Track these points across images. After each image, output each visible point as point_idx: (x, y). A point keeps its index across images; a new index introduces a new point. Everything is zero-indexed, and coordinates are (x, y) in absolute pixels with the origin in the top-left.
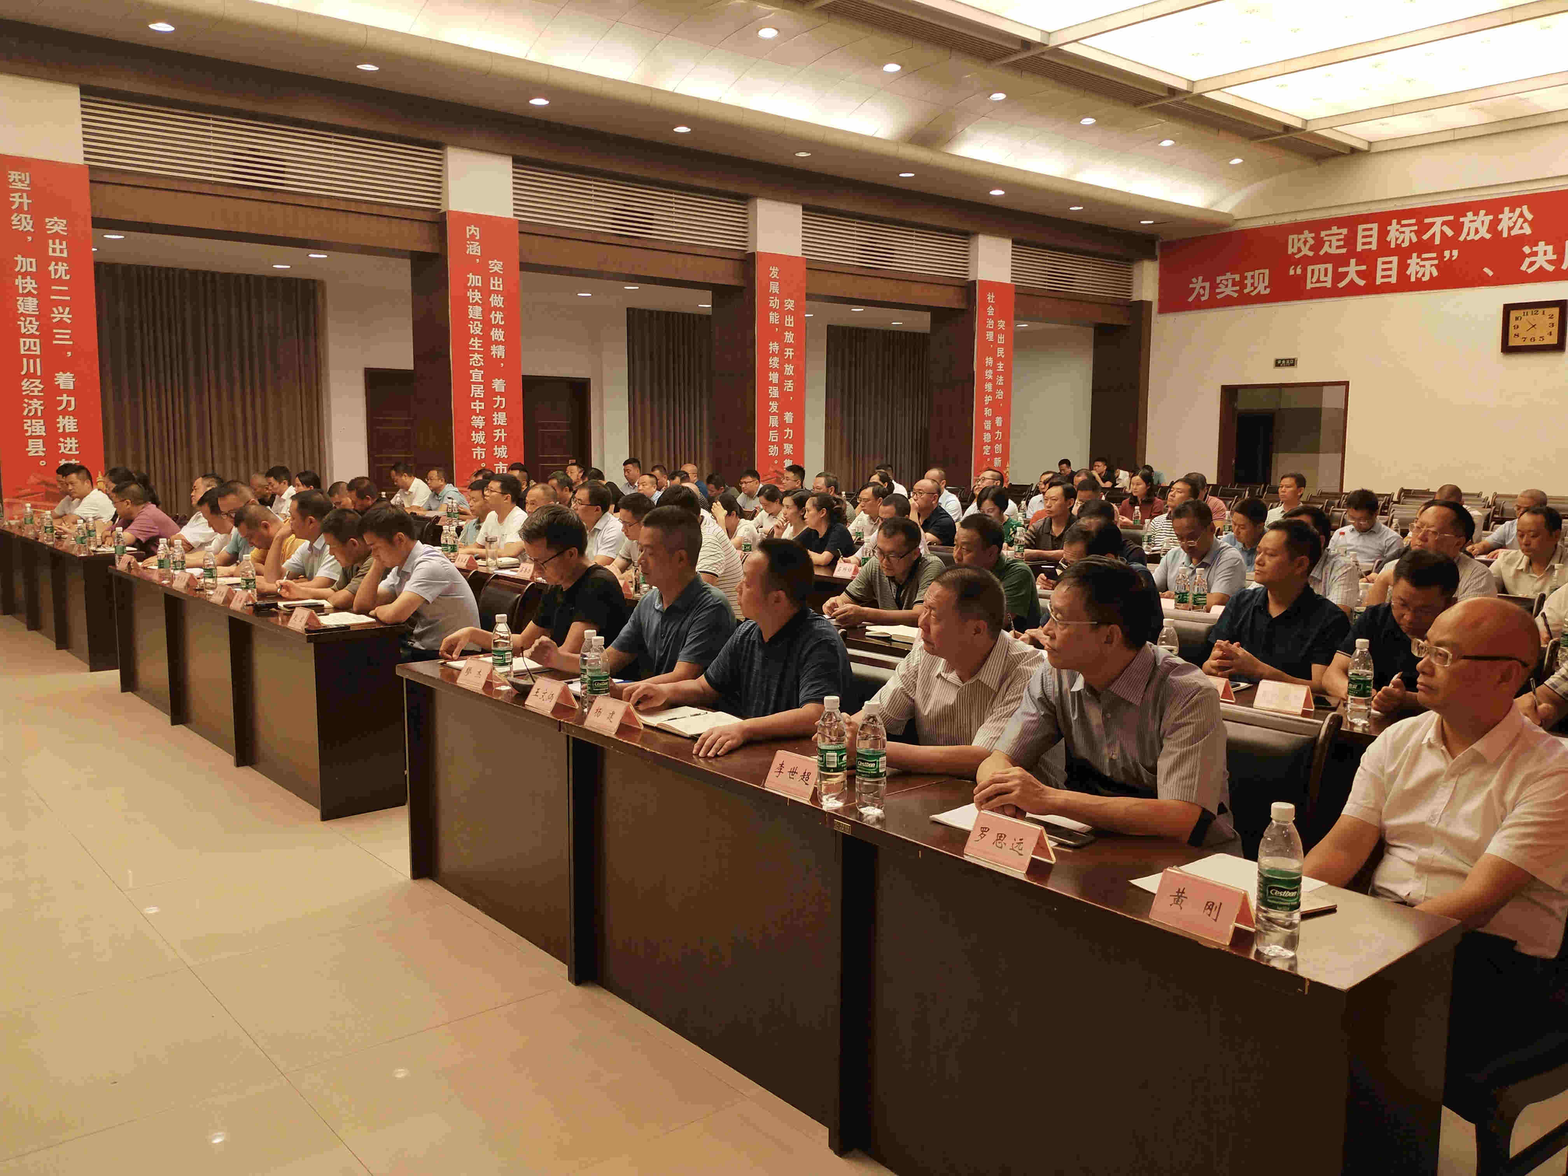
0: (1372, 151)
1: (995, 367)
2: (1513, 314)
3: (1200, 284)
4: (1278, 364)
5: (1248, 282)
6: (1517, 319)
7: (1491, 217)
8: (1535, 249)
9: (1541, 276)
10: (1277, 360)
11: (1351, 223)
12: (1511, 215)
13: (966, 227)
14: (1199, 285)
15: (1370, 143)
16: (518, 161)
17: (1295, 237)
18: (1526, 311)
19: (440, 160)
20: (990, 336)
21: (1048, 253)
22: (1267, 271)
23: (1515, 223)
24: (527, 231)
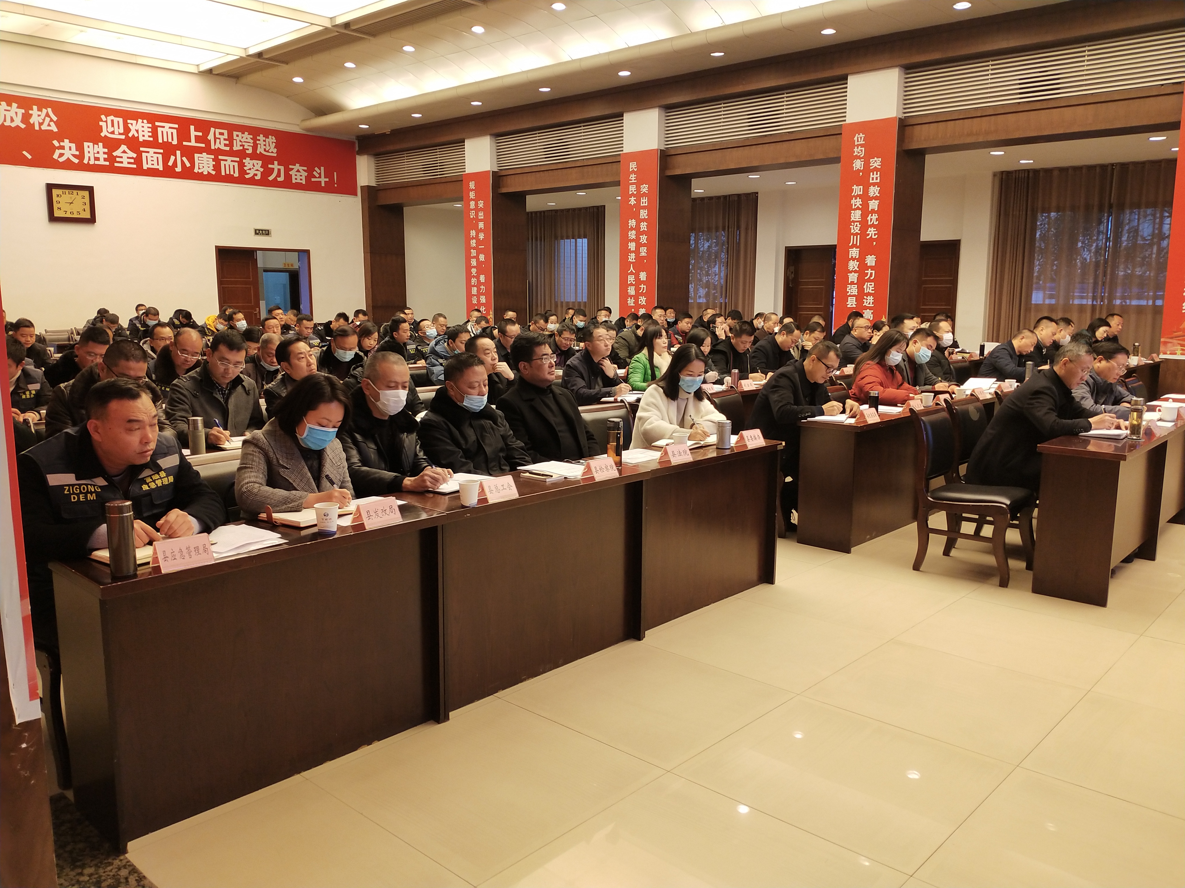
2: (55, 192)
6: (58, 196)
7: (23, 111)
8: (62, 144)
9: (68, 165)
12: (40, 113)
18: (64, 191)
23: (44, 120)
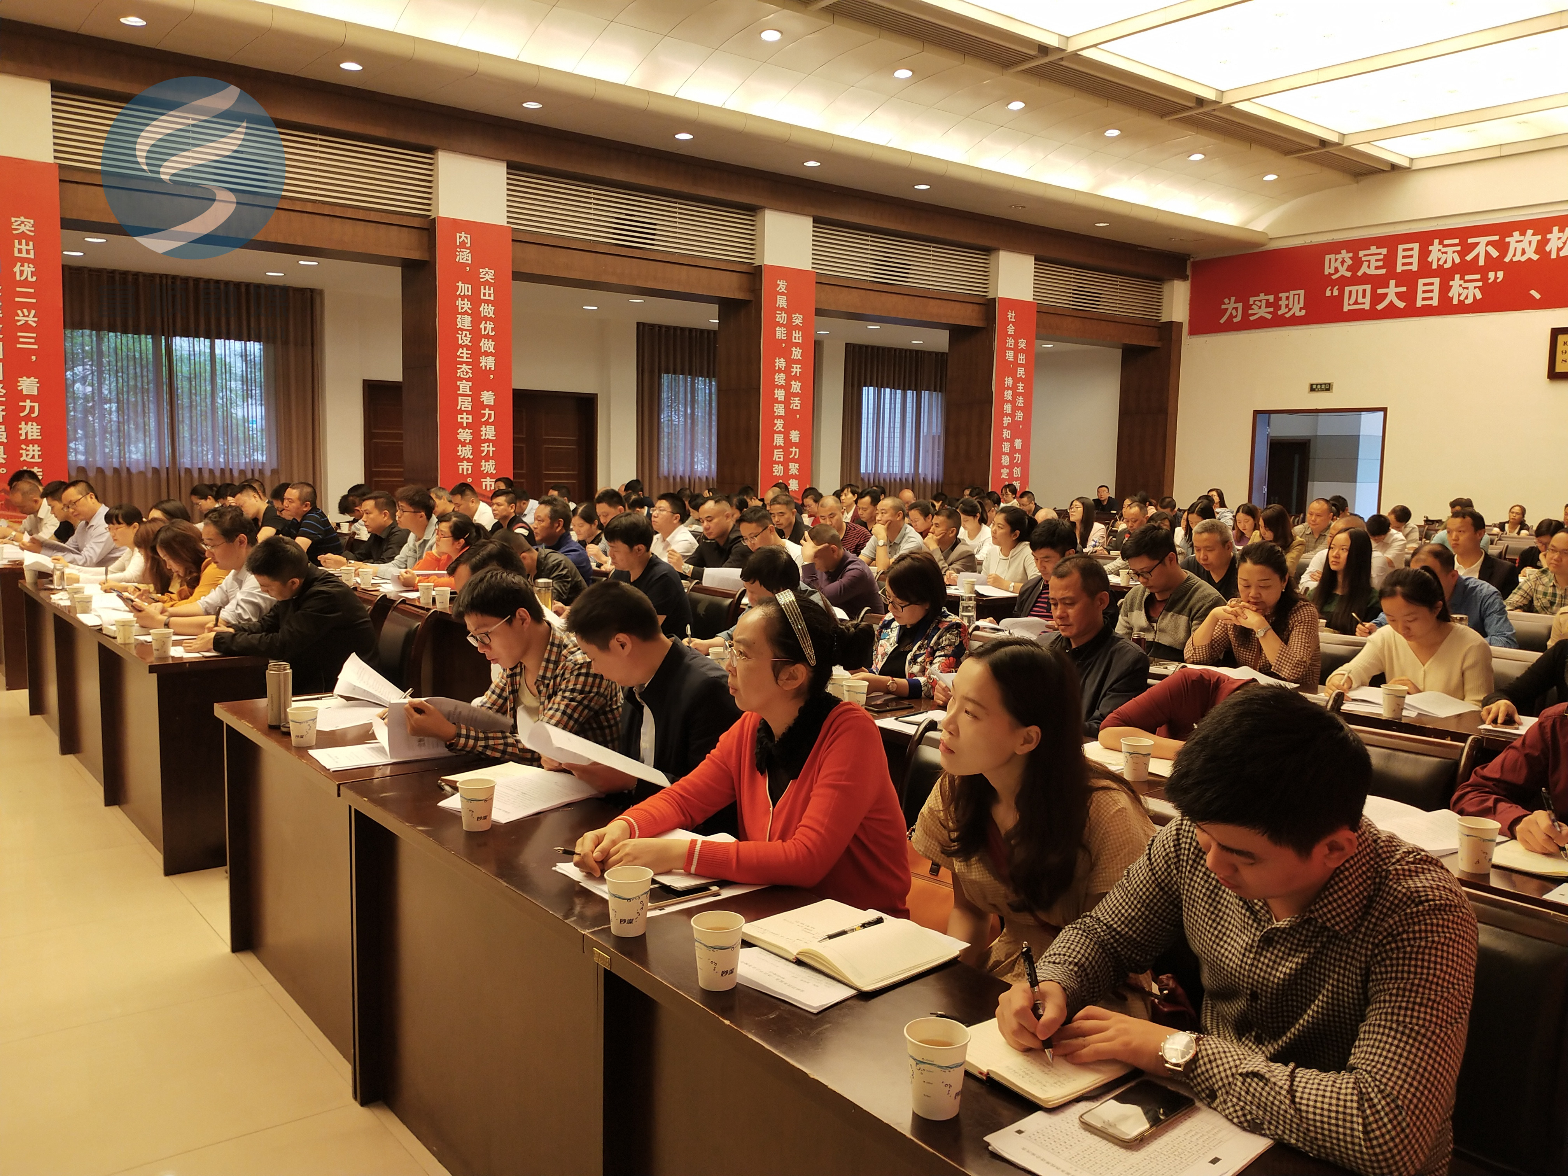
0: (1413, 168)
1: (1014, 388)
2: (1561, 338)
3: (1232, 305)
4: (1313, 388)
5: (1283, 303)
6: (1565, 343)
7: (1539, 237)
10: (1312, 385)
11: (1391, 242)
12: (1561, 235)
13: (987, 243)
14: (1232, 307)
15: (1412, 159)
16: (512, 167)
17: (1332, 256)
19: (430, 164)
20: (1010, 355)
21: (1073, 271)
22: (1302, 292)
23: (1565, 243)
24: (520, 239)
